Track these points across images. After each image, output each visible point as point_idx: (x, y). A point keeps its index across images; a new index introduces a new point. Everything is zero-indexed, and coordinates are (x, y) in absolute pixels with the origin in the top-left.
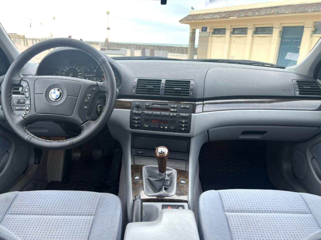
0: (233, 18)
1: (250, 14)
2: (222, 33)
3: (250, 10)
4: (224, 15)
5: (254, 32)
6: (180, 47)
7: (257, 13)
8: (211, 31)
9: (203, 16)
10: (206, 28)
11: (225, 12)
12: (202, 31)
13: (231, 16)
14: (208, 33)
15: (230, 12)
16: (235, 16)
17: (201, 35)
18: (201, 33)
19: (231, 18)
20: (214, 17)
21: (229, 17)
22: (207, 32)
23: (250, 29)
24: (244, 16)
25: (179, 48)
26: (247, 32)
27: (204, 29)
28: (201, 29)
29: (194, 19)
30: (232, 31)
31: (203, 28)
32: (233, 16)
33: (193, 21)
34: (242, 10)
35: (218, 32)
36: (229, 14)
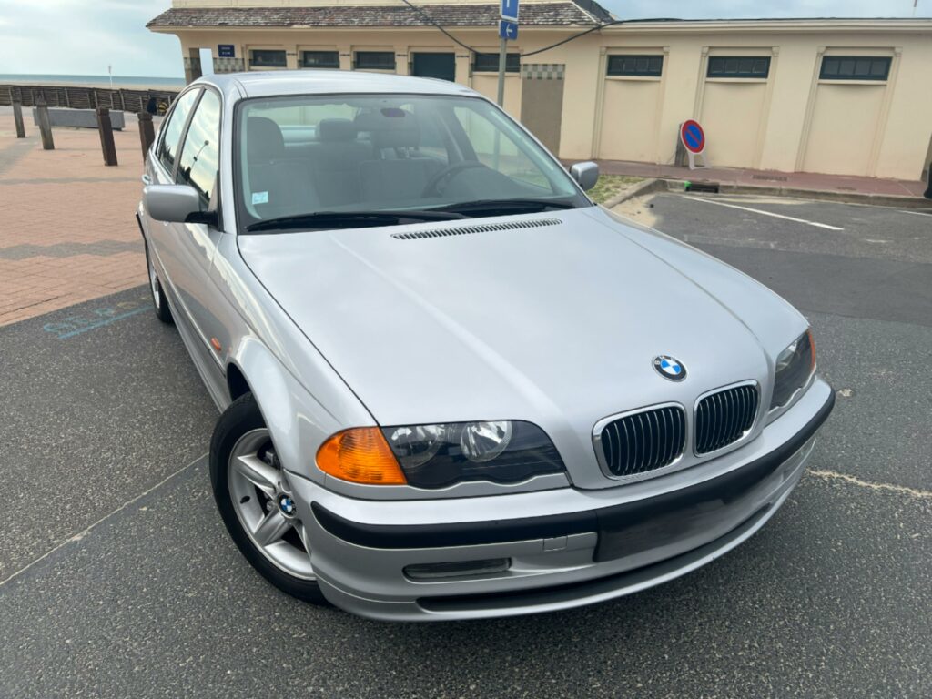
0: (301, 27)
1: (340, 20)
2: (275, 62)
3: (339, 10)
4: (275, 17)
5: (354, 62)
6: (122, 90)
7: (356, 21)
8: (247, 57)
9: (218, 17)
10: (232, 47)
11: (276, 11)
12: (220, 55)
13: (296, 23)
14: (240, 62)
15: (288, 10)
16: (305, 24)
17: (219, 66)
18: (218, 62)
19: (295, 26)
20: (251, 23)
21: (292, 24)
22: (236, 59)
23: (344, 55)
24: (328, 26)
25: (118, 91)
26: (338, 61)
27: (228, 51)
28: (217, 48)
29: (194, 21)
30: (302, 59)
31: (223, 48)
32: (302, 24)
33: (191, 26)
34: (320, 9)
35: (264, 59)
36: (290, 18)
